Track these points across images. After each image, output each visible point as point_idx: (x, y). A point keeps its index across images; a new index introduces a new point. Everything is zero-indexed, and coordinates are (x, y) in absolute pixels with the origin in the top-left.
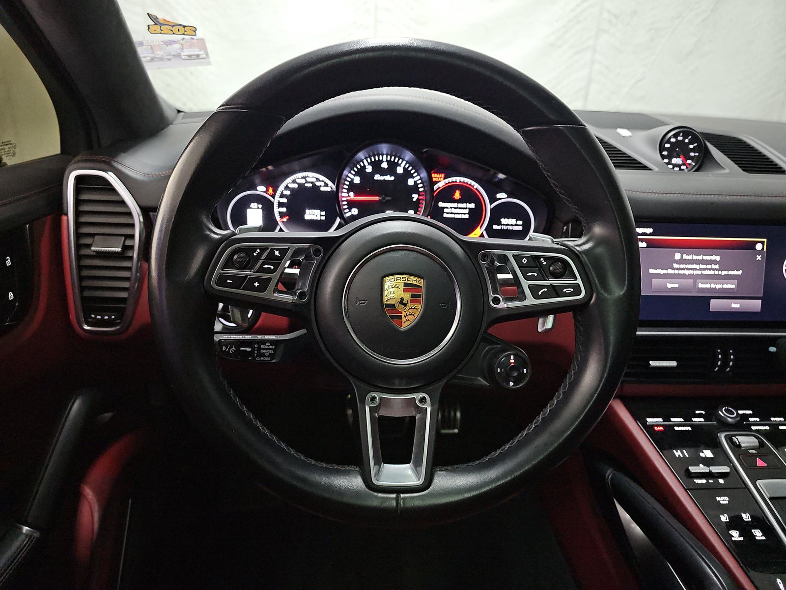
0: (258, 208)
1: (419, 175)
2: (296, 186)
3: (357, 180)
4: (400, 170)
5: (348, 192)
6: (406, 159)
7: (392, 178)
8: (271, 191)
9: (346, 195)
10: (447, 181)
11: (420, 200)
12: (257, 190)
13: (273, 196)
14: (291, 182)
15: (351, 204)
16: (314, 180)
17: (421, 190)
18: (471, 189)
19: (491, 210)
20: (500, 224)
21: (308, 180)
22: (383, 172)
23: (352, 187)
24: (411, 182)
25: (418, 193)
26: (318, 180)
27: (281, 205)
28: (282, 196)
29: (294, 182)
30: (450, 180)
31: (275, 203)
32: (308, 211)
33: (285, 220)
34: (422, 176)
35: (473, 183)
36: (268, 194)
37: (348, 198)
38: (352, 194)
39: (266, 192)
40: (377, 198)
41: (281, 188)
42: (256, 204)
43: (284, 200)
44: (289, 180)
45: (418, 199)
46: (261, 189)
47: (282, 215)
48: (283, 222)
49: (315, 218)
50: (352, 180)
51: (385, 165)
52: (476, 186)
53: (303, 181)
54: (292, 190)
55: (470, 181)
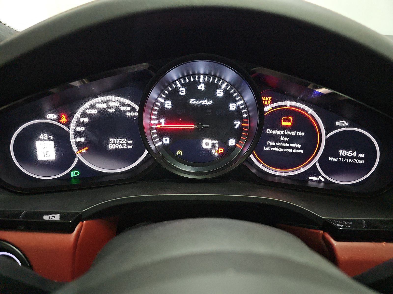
0: (49, 139)
1: (243, 98)
2: (95, 112)
3: (168, 105)
4: (220, 93)
5: (158, 119)
6: (228, 80)
7: (210, 103)
8: (64, 119)
9: (156, 122)
10: (275, 105)
11: (243, 127)
12: (46, 119)
13: (68, 124)
14: (88, 107)
15: (162, 133)
16: (118, 104)
17: (245, 115)
18: (305, 115)
19: (326, 140)
20: (336, 155)
21: (111, 104)
22: (200, 95)
23: (163, 112)
24: (232, 107)
25: (241, 119)
26: (123, 104)
27: (77, 134)
28: (79, 124)
29: (93, 107)
30: (279, 104)
31: (70, 133)
32: (112, 140)
33: (84, 151)
34: (246, 99)
35: (307, 108)
36: (61, 123)
37: (158, 126)
38: (162, 121)
39: (58, 120)
40: (192, 126)
41: (78, 115)
42: (46, 135)
43: (82, 129)
44: (87, 105)
45: (240, 125)
46: (51, 116)
47: (79, 145)
48: (81, 153)
49: (120, 146)
50: (163, 104)
51: (201, 87)
52: (311, 111)
53: (104, 106)
54: (90, 116)
55: (303, 106)
